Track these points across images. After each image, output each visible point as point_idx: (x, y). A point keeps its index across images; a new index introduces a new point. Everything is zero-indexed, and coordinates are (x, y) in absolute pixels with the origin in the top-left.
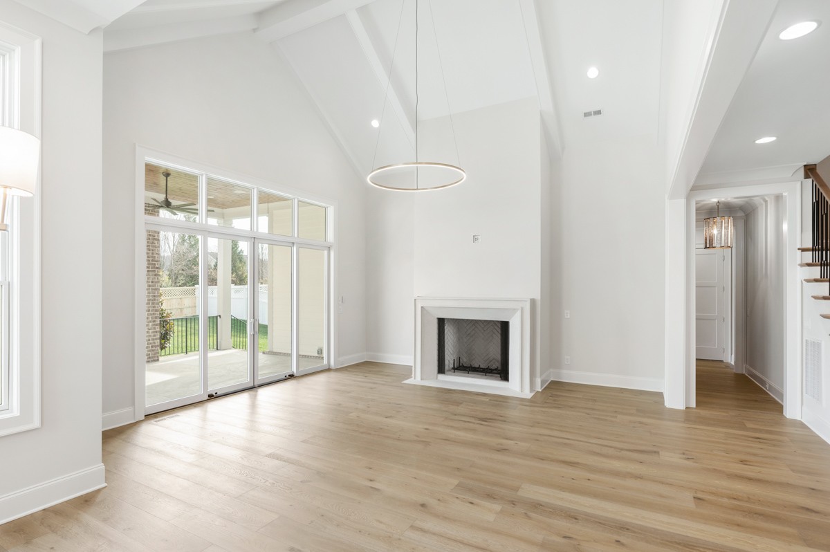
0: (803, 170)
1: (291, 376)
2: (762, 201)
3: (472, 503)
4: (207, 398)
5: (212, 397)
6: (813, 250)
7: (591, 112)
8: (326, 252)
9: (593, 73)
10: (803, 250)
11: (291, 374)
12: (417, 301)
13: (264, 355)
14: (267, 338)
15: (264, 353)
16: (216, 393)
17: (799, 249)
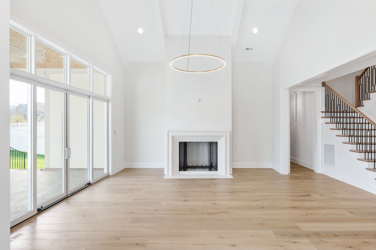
0: (321, 84)
1: (89, 184)
2: (294, 94)
3: (295, 242)
4: (37, 212)
5: (40, 211)
6: (325, 112)
7: (249, 48)
8: (105, 104)
9: (255, 31)
10: (322, 112)
11: (88, 182)
12: (169, 133)
13: (42, 172)
14: (44, 159)
15: (42, 170)
16: (42, 207)
17: (321, 112)
